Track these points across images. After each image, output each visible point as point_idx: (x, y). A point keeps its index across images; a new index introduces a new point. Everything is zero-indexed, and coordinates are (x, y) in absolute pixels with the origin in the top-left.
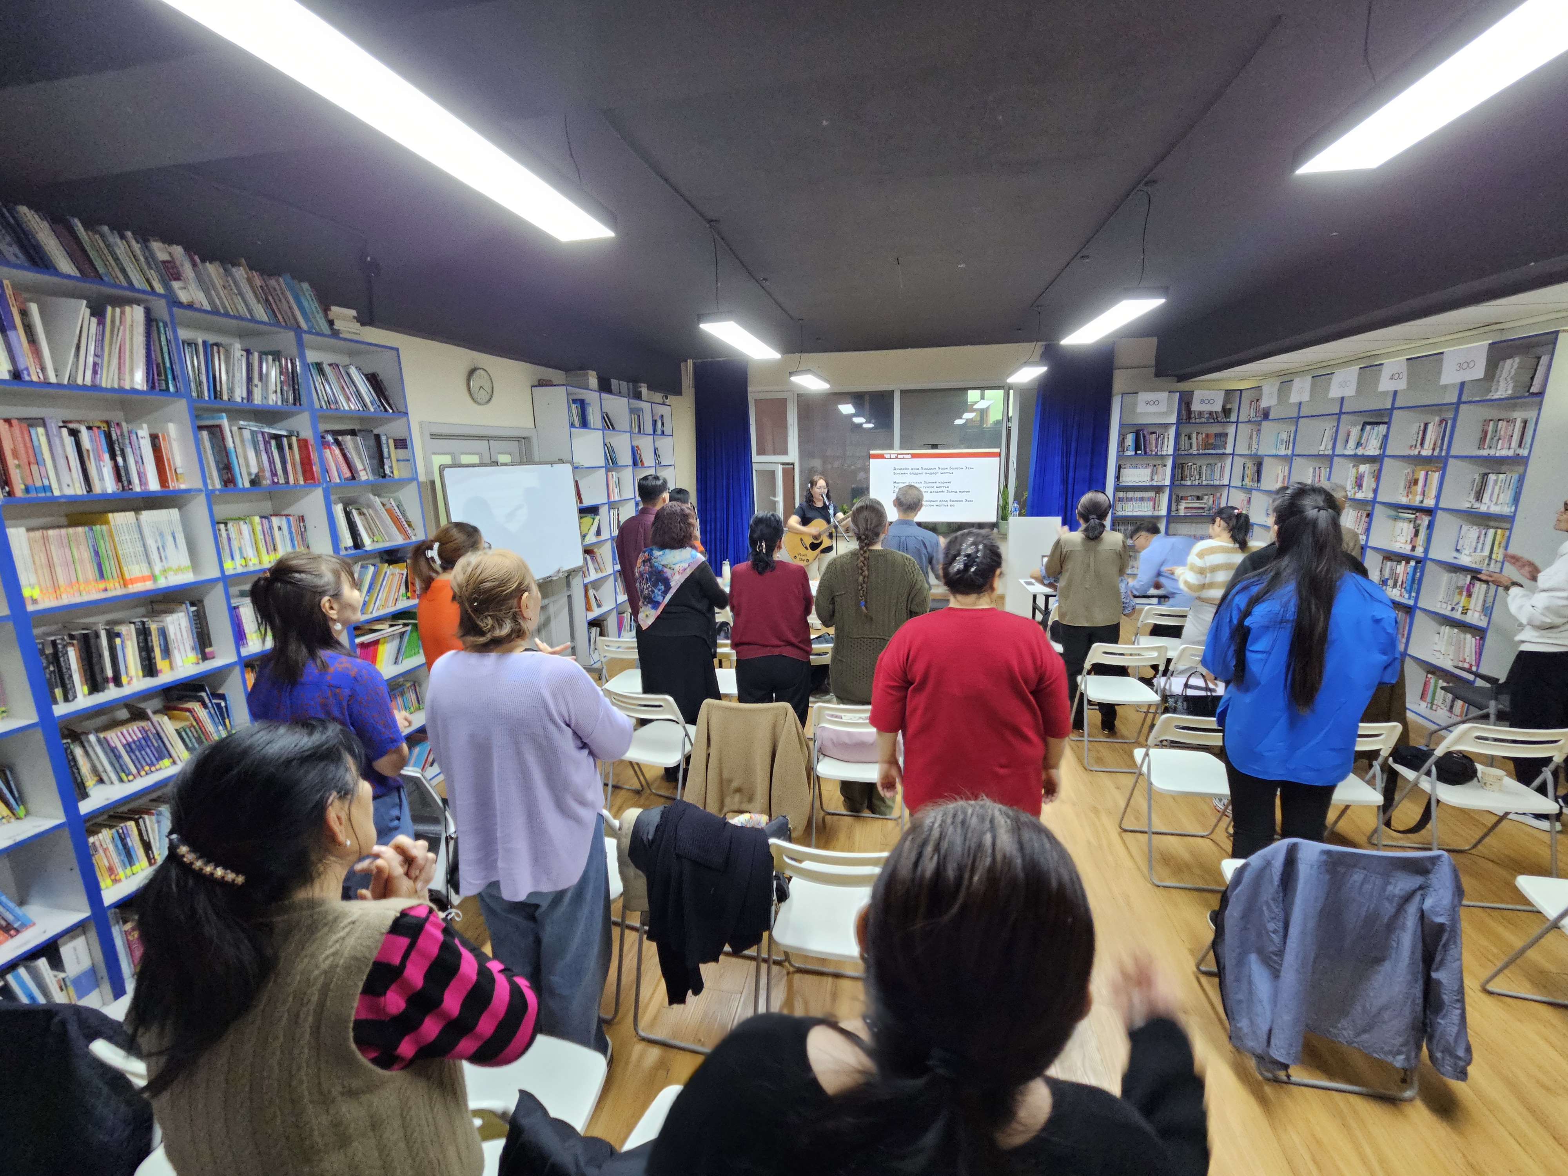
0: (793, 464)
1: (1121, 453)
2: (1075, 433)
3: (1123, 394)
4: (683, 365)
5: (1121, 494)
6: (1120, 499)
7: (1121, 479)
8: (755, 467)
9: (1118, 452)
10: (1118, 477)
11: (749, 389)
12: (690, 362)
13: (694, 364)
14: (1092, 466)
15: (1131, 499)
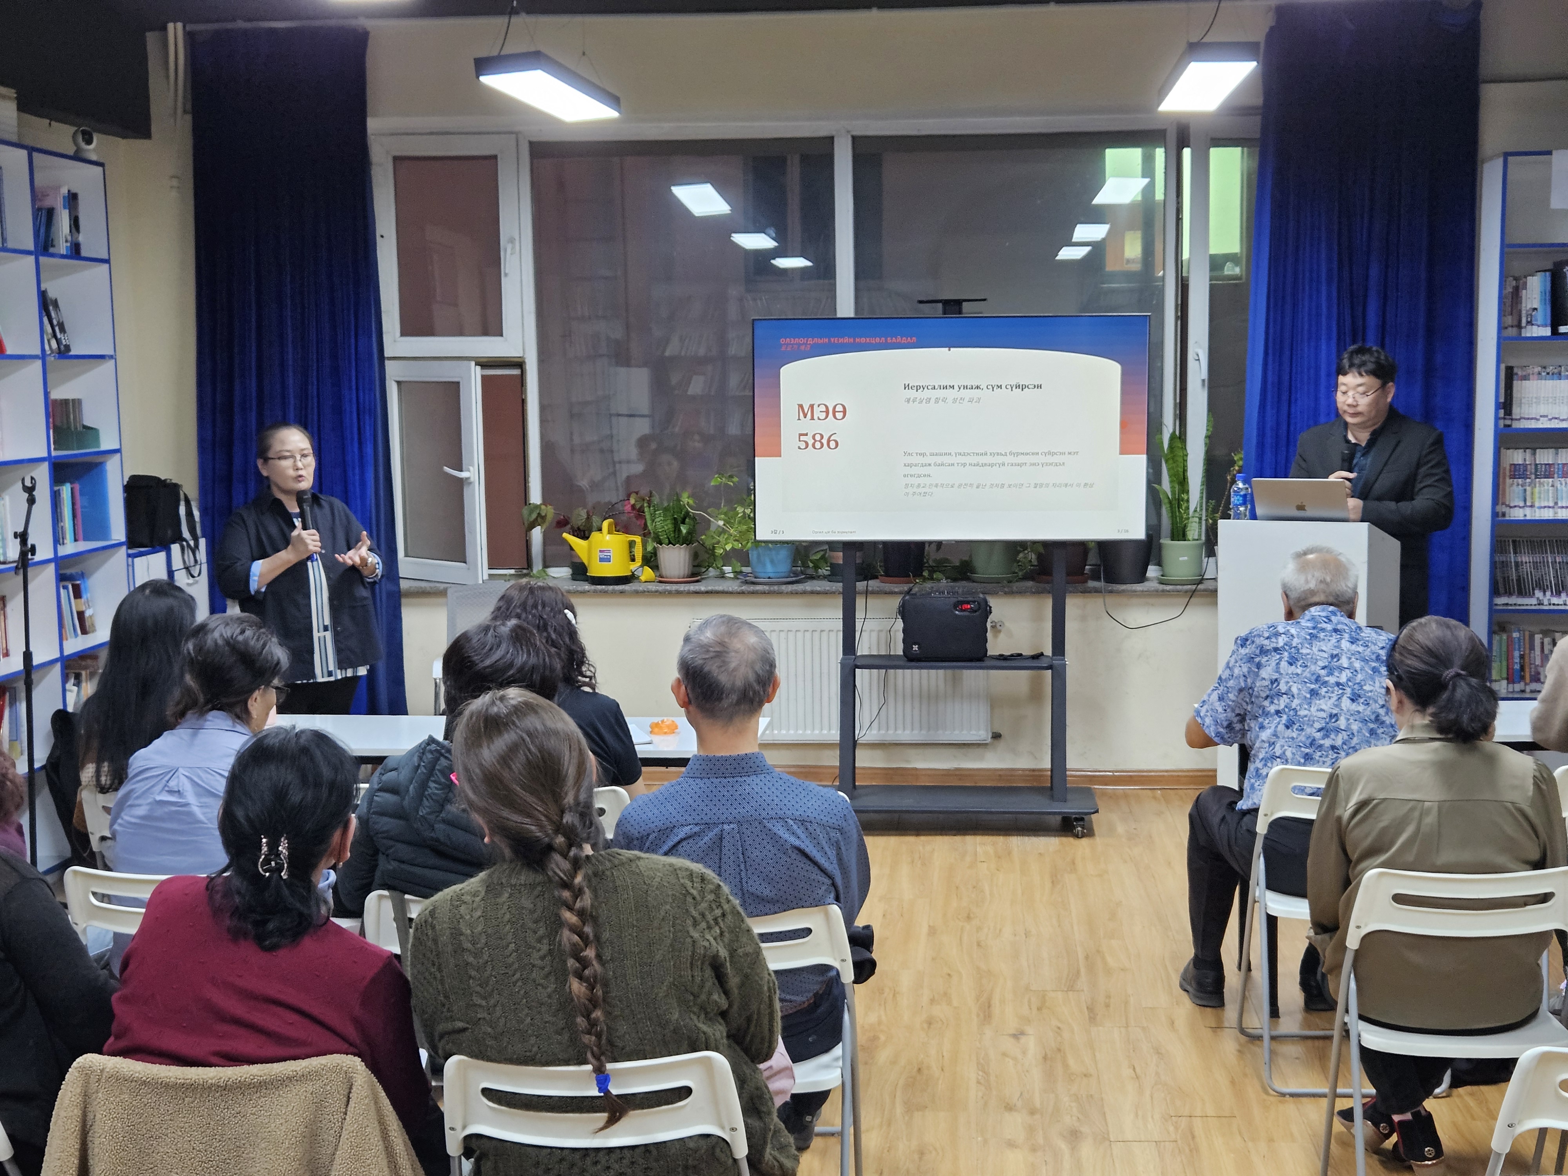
0: (519, 364)
1: (1511, 332)
2: (1374, 272)
3: (1506, 155)
4: (151, 38)
5: (1518, 457)
6: (1518, 472)
7: (1516, 411)
8: (393, 372)
9: (1501, 328)
10: (1506, 405)
11: (373, 124)
12: (175, 31)
13: (190, 37)
14: (1429, 372)
15: (1548, 472)
